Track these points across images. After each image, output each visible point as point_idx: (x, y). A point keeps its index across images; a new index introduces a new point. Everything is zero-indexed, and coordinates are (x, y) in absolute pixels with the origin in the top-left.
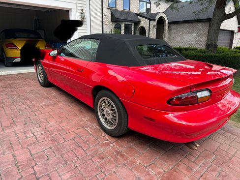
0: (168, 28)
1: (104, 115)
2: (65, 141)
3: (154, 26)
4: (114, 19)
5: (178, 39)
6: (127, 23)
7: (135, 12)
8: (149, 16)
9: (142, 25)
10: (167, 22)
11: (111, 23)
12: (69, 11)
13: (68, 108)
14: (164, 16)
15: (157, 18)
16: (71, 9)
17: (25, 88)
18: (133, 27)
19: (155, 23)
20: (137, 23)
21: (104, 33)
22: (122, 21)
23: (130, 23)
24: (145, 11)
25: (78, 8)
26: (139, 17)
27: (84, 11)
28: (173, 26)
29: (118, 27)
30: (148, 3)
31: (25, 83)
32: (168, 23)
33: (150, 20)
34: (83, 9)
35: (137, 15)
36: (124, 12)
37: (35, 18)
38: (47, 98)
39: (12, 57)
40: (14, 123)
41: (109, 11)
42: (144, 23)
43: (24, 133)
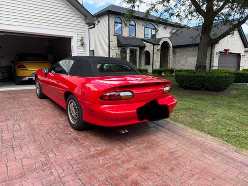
0: (173, 51)
1: (71, 114)
2: (40, 131)
3: (158, 50)
4: (120, 45)
5: (183, 62)
6: (132, 48)
7: (140, 38)
8: (154, 41)
9: (146, 49)
10: (171, 46)
11: (117, 48)
12: (70, 38)
13: (52, 112)
14: (168, 41)
15: (161, 43)
16: (72, 37)
17: (25, 99)
18: (138, 51)
19: (159, 47)
20: (142, 48)
21: (111, 56)
22: (127, 46)
23: (135, 48)
24: (150, 36)
25: (78, 36)
26: (144, 42)
27: (83, 39)
28: (178, 50)
29: (123, 52)
30: (154, 29)
31: (26, 96)
32: (173, 47)
33: (154, 45)
34: (83, 36)
35: (143, 40)
36: (129, 38)
37: (48, 44)
38: (39, 106)
39: (21, 77)
40: (8, 120)
41: (116, 37)
42: (149, 47)
43: (13, 125)
